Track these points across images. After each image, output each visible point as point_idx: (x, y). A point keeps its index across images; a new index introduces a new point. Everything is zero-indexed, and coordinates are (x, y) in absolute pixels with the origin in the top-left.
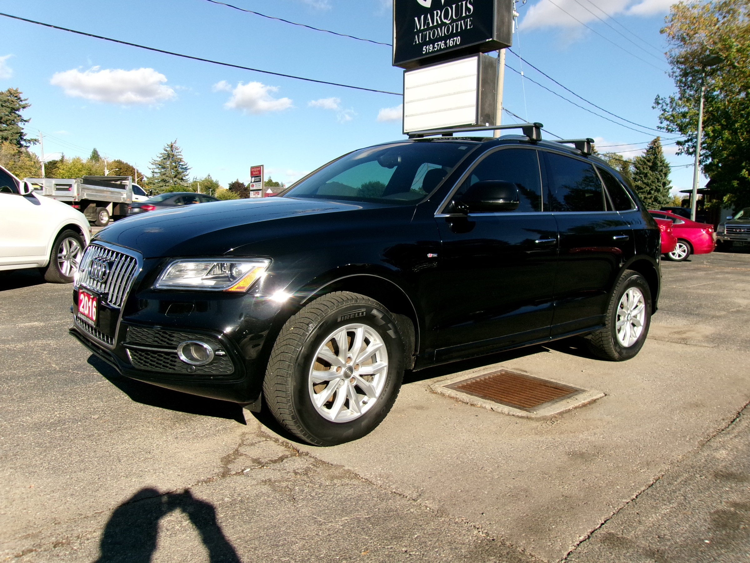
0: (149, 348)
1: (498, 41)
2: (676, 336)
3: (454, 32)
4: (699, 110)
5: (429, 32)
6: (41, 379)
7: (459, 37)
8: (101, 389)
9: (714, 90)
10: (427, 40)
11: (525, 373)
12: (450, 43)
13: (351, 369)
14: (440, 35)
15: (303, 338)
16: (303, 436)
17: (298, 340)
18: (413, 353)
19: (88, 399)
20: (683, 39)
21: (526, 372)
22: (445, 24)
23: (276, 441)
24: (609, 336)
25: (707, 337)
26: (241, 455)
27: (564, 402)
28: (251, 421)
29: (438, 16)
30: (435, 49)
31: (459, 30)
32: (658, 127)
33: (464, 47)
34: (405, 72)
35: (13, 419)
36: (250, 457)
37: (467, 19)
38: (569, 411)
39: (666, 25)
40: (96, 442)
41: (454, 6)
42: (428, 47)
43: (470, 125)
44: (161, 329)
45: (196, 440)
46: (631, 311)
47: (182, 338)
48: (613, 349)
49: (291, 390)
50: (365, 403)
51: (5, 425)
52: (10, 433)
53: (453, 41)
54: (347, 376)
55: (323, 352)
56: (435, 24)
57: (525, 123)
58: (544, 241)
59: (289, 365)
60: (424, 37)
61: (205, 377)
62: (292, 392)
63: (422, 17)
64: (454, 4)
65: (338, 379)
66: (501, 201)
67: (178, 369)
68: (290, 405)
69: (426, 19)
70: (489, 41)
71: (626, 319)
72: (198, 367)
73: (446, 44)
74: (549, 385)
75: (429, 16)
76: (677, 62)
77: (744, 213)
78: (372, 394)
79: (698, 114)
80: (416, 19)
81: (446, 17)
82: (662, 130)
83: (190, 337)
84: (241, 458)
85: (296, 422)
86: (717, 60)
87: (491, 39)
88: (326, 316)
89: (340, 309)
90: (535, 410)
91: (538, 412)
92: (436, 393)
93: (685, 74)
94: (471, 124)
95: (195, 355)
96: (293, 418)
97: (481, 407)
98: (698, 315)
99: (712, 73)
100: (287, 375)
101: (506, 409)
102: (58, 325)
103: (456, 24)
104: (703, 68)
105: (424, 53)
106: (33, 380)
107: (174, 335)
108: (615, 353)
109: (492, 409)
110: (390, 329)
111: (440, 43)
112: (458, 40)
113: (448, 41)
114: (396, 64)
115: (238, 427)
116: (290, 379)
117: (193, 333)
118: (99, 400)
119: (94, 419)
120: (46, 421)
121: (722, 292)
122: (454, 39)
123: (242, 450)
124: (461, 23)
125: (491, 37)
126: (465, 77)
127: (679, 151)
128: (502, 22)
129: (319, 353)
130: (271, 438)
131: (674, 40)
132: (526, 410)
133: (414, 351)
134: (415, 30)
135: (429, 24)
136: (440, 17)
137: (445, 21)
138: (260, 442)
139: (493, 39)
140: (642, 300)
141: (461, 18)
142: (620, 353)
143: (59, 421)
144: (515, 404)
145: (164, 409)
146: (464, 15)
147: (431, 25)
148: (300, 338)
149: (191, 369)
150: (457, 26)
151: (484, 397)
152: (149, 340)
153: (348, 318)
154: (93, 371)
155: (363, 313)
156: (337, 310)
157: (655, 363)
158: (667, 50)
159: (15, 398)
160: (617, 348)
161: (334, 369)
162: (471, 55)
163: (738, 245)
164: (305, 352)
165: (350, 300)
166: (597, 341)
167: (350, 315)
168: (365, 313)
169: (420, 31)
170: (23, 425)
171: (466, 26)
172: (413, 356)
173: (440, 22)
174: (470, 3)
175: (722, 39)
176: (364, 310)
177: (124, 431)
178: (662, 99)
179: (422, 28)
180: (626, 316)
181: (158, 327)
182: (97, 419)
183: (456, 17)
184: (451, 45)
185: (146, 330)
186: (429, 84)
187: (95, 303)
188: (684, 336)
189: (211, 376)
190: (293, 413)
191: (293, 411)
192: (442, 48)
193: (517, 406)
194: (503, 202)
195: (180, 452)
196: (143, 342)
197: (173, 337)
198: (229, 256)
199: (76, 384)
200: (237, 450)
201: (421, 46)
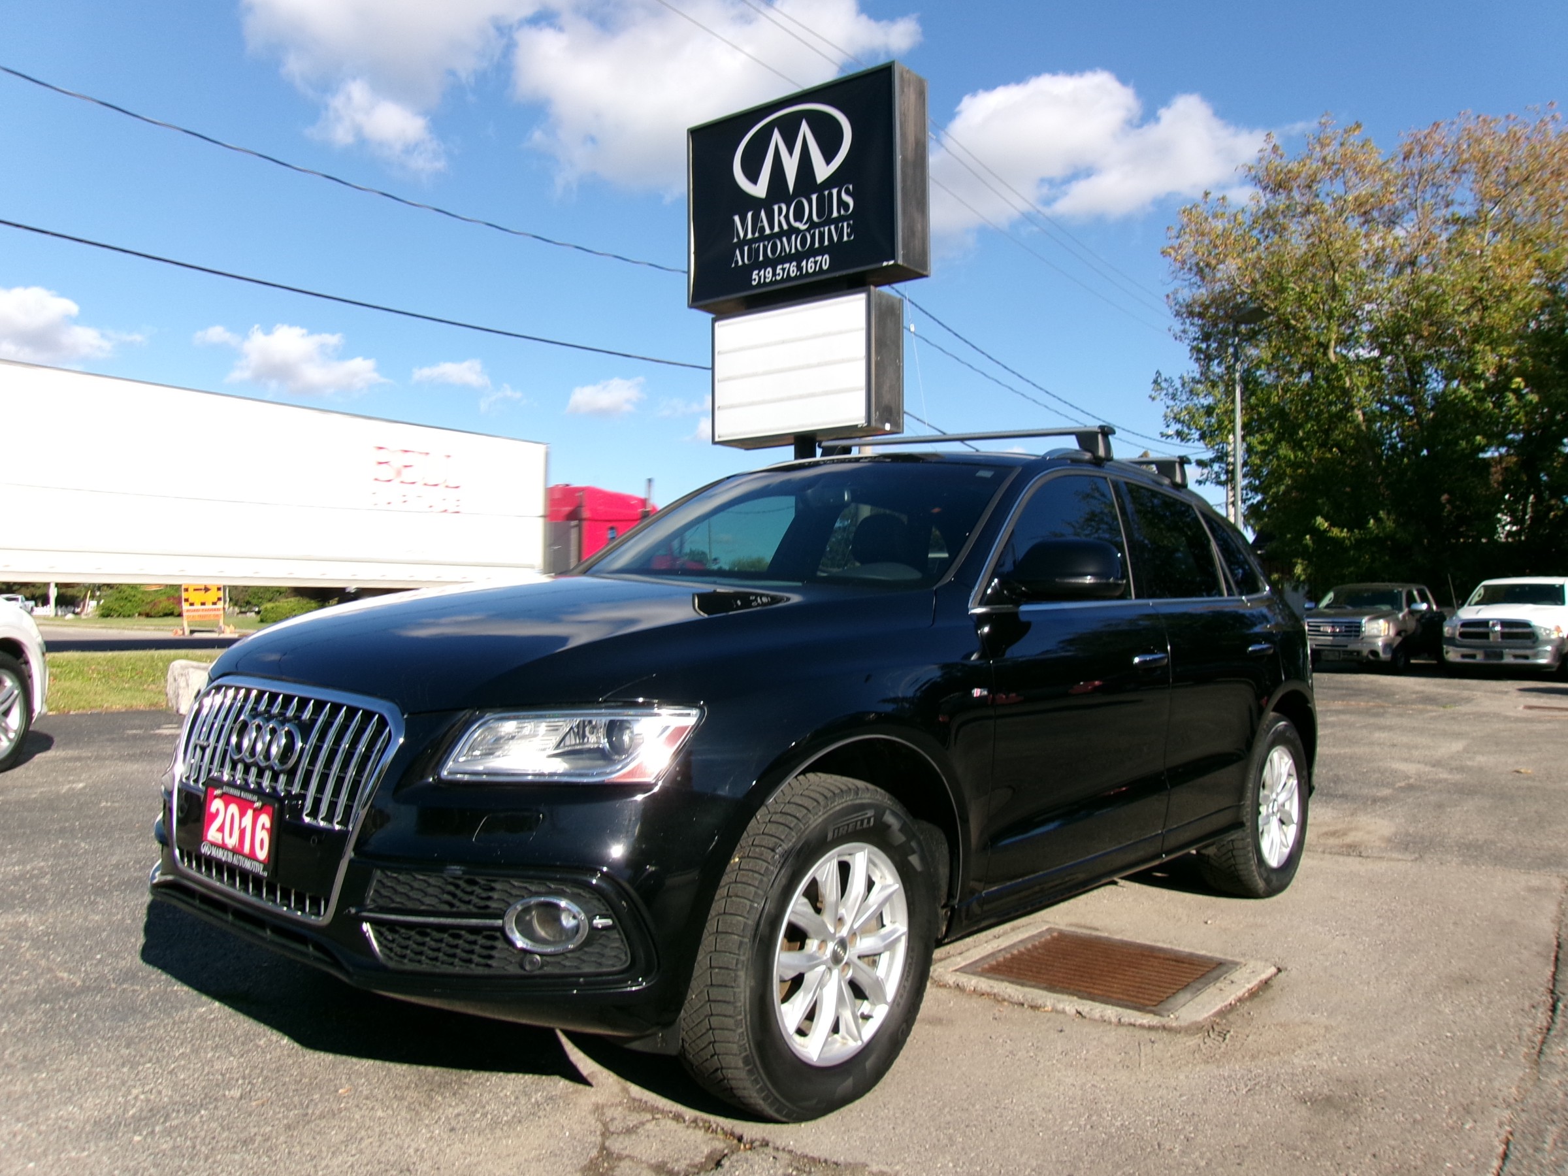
0: (431, 920)
1: (905, 265)
2: (1332, 841)
3: (817, 245)
4: (1233, 401)
5: (764, 245)
6: (53, 1009)
7: (826, 256)
8: (214, 1024)
9: (1258, 367)
10: (761, 258)
11: (1095, 933)
12: (809, 266)
13: (843, 944)
14: (788, 250)
15: (765, 879)
16: (761, 1102)
17: (756, 883)
18: (943, 902)
19: (195, 1051)
20: (1200, 271)
21: (1097, 930)
22: (797, 231)
23: (678, 1118)
24: (1248, 846)
25: (1389, 840)
26: (620, 1158)
27: (1212, 990)
28: (600, 1077)
29: (782, 215)
30: (778, 278)
31: (826, 243)
32: (1162, 435)
33: (837, 274)
34: (714, 321)
35: (36, 1113)
36: (642, 1162)
37: (843, 222)
38: (1231, 1008)
39: (1171, 242)
40: (270, 1157)
41: (814, 197)
42: (762, 272)
43: (854, 428)
44: (464, 873)
45: (498, 1133)
46: (1278, 795)
47: (514, 892)
48: (1256, 873)
49: (745, 998)
50: (866, 1018)
51: (21, 1131)
52: (45, 1151)
53: (816, 263)
54: (836, 959)
55: (799, 908)
56: (776, 229)
57: (1078, 425)
58: (1148, 658)
59: (741, 943)
60: (753, 254)
61: (564, 980)
62: (748, 1001)
63: (750, 215)
64: (814, 193)
65: (822, 968)
66: (1089, 580)
67: (501, 964)
68: (743, 1033)
69: (756, 218)
70: (887, 266)
71: (1270, 810)
72: (548, 959)
73: (799, 268)
74: (1162, 955)
75: (763, 214)
76: (1189, 311)
77: (1335, 596)
78: (880, 997)
79: (1233, 411)
80: (737, 218)
81: (799, 216)
82: (1169, 440)
83: (533, 888)
84: (622, 1164)
85: (750, 1072)
86: (1258, 314)
87: (891, 262)
88: (806, 829)
89: (831, 812)
90: (1169, 1010)
91: (1177, 1014)
92: (944, 986)
93: (1206, 337)
94: (857, 426)
95: (541, 932)
96: (746, 1061)
97: (1055, 1010)
98: (1344, 796)
99: (1251, 337)
100: (737, 964)
101: (1111, 1012)
102: (22, 877)
103: (820, 232)
104: (1235, 327)
105: (754, 283)
106: (33, 1015)
107: (493, 885)
108: (1259, 881)
109: (1079, 1013)
110: (913, 852)
111: (787, 266)
112: (825, 261)
113: (804, 263)
114: (697, 304)
115: (576, 1091)
116: (742, 974)
117: (542, 880)
118: (221, 1052)
119: (232, 1098)
120: (120, 1112)
121: (1359, 750)
122: (817, 258)
123: (616, 1145)
124: (830, 230)
125: (893, 257)
126: (840, 333)
127: (1201, 479)
128: (910, 231)
129: (792, 912)
130: (662, 1112)
131: (1182, 272)
132: (1155, 1013)
133: (945, 896)
134: (735, 240)
135: (762, 229)
136: (787, 217)
137: (797, 225)
138: (643, 1124)
139: (896, 261)
140: (1294, 772)
141: (829, 221)
142: (1268, 881)
143: (151, 1110)
144: (1119, 999)
145: (387, 1064)
146: (835, 214)
147: (768, 231)
148: (761, 881)
149: (532, 963)
150: (822, 235)
151: (1051, 988)
152: (427, 900)
153: (844, 832)
154: (169, 984)
155: (869, 819)
156: (826, 816)
157: (1332, 898)
158: (1169, 290)
159: (13, 1061)
160: (1262, 870)
161: (812, 945)
162: (853, 290)
163: (1331, 657)
164: (773, 911)
165: (846, 791)
166: (1224, 859)
167: (848, 825)
168: (872, 820)
169: (744, 242)
170: (66, 1127)
171: (841, 236)
172: (943, 907)
173: (785, 227)
174: (848, 192)
175: (1266, 276)
176: (870, 813)
177: (323, 1123)
178: (1166, 380)
179: (750, 236)
180: (1271, 805)
181: (457, 870)
182: (241, 1098)
183: (818, 216)
184: (810, 271)
185: (421, 877)
186: (767, 345)
187: (265, 820)
188: (1349, 839)
189: (580, 976)
190: (746, 1050)
191: (747, 1045)
192: (792, 275)
193: (1129, 1003)
194: (1092, 581)
195: (479, 1163)
196: (410, 905)
197: (492, 889)
198: (613, 704)
199: (146, 1016)
200: (603, 1147)
201: (747, 270)
